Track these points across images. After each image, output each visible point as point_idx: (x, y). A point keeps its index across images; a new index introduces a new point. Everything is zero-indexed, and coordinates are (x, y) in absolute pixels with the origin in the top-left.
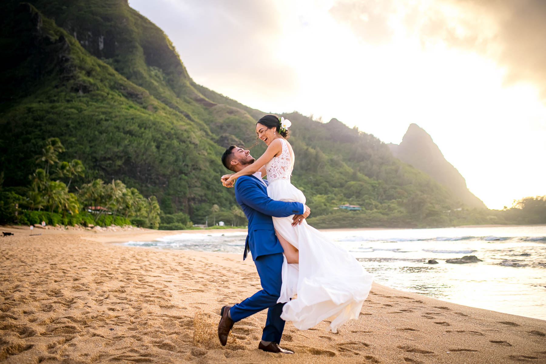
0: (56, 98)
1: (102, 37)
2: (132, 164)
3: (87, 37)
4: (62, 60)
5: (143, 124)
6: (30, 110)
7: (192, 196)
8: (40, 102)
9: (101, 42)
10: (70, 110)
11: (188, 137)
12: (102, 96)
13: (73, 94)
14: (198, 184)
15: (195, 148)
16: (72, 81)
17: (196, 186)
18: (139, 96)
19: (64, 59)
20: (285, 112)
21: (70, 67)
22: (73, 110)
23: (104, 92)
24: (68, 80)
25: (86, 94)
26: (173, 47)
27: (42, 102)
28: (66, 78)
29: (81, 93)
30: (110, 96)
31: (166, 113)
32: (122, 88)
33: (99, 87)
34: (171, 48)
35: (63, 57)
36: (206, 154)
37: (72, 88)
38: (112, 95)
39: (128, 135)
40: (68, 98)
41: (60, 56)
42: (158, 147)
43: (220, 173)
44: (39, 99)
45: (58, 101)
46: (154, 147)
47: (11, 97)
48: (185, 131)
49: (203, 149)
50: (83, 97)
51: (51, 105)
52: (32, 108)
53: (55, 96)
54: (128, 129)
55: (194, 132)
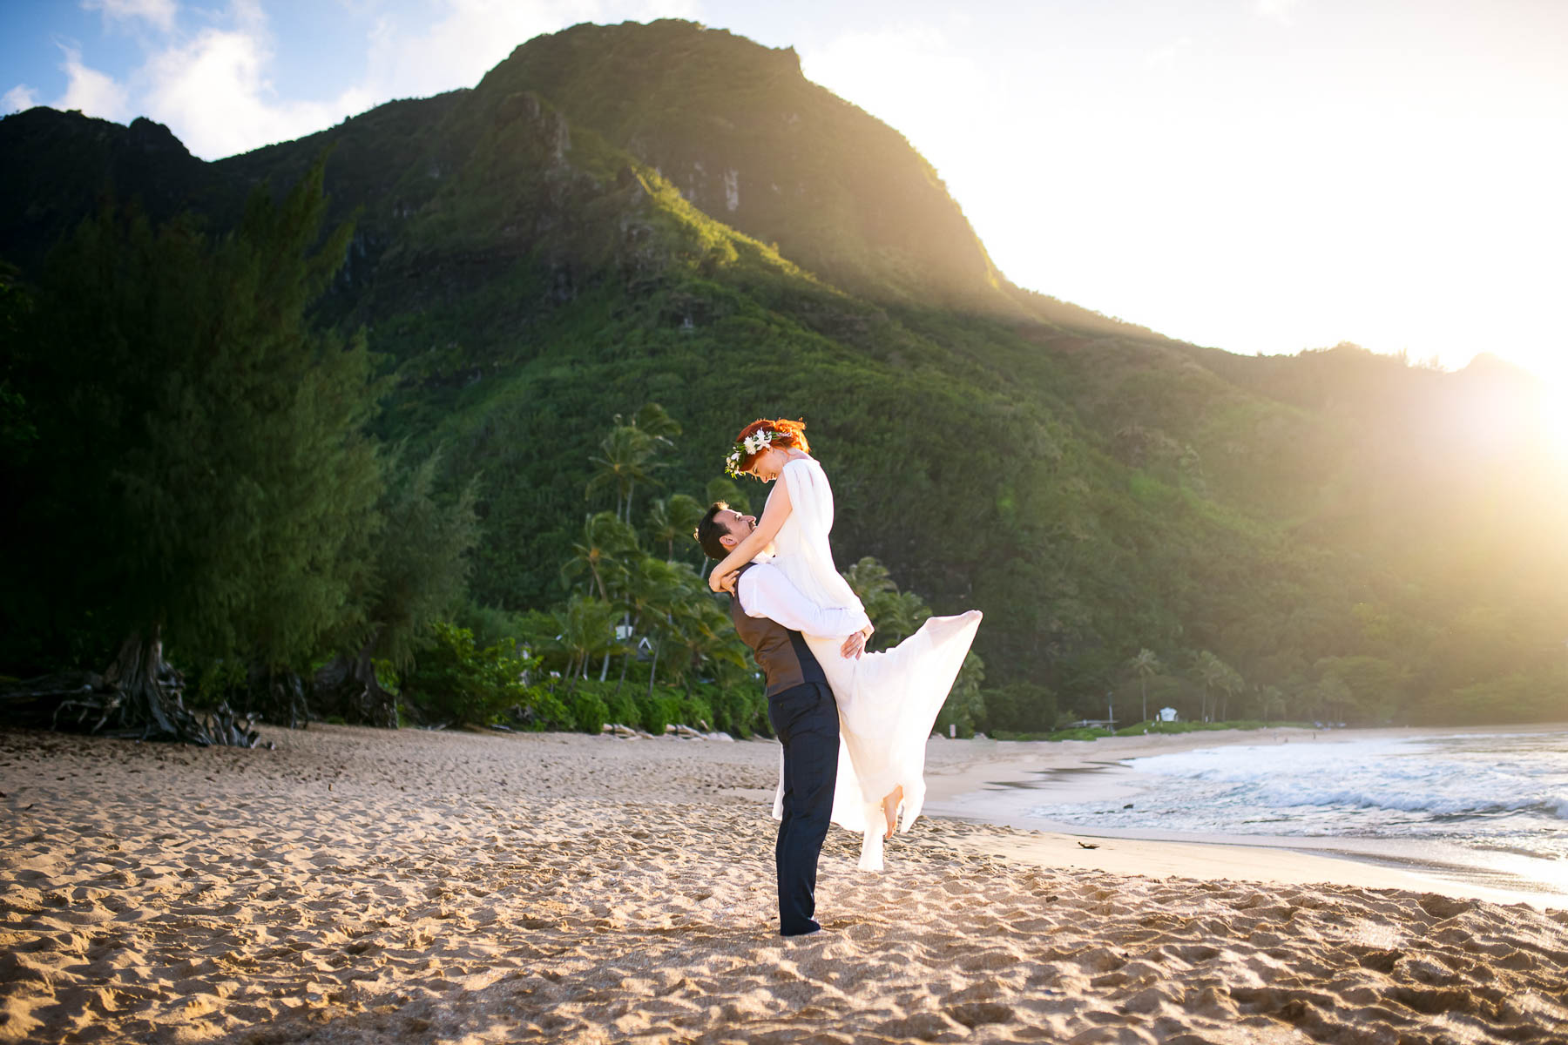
0: (618, 348)
1: (735, 174)
2: (857, 532)
3: (691, 179)
4: (629, 238)
5: (882, 404)
6: (546, 389)
7: (1054, 627)
8: (573, 362)
9: (731, 188)
10: (659, 377)
11: (1027, 438)
12: (753, 329)
13: (666, 332)
14: (1071, 589)
15: (1049, 471)
16: (660, 295)
17: (1064, 595)
18: (857, 327)
19: (635, 232)
20: (1309, 349)
21: (653, 255)
22: (669, 376)
23: (757, 316)
24: (649, 292)
25: (704, 328)
26: (942, 183)
27: (580, 362)
28: (645, 288)
29: (688, 326)
30: (775, 329)
31: (945, 371)
32: (807, 305)
33: (741, 306)
34: (933, 184)
35: (632, 227)
36: (1087, 490)
37: (663, 313)
38: (781, 325)
39: (840, 441)
40: (652, 345)
41: (624, 228)
42: (934, 476)
43: (1135, 549)
44: (570, 357)
45: (625, 354)
46: (923, 475)
47: (496, 364)
48: (1015, 417)
49: (1076, 474)
50: (697, 337)
51: (606, 368)
52: (554, 380)
53: (615, 342)
54: (838, 424)
55: (1042, 422)
